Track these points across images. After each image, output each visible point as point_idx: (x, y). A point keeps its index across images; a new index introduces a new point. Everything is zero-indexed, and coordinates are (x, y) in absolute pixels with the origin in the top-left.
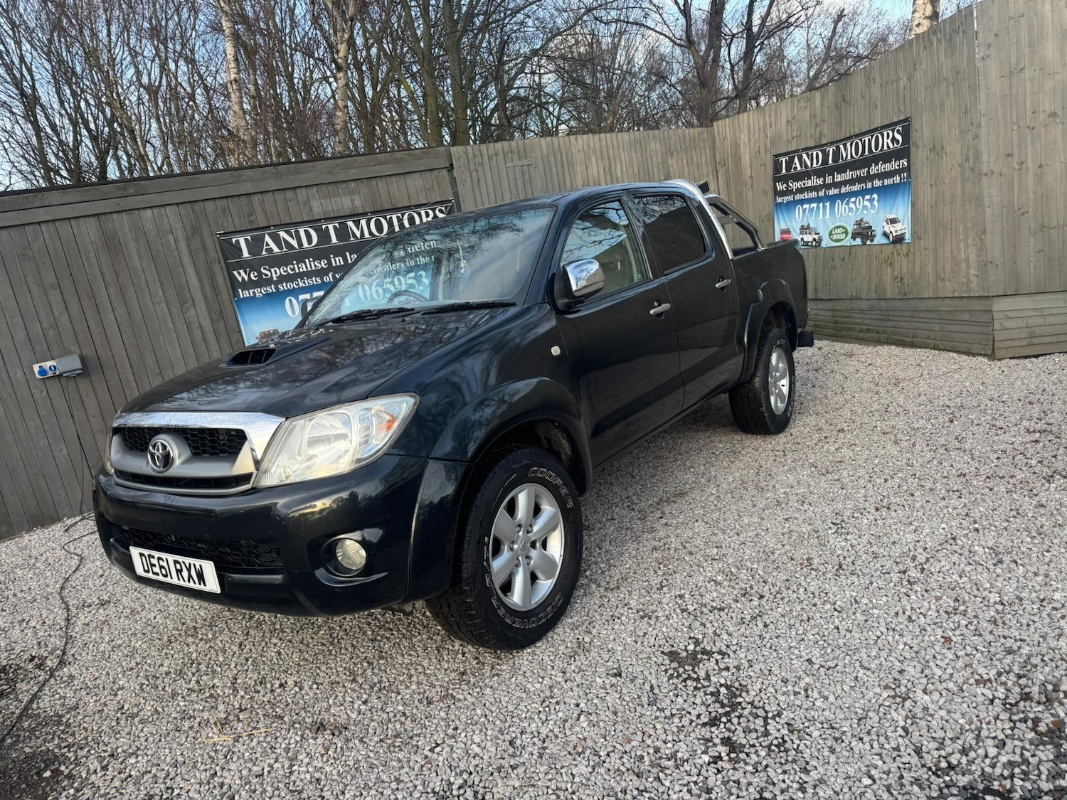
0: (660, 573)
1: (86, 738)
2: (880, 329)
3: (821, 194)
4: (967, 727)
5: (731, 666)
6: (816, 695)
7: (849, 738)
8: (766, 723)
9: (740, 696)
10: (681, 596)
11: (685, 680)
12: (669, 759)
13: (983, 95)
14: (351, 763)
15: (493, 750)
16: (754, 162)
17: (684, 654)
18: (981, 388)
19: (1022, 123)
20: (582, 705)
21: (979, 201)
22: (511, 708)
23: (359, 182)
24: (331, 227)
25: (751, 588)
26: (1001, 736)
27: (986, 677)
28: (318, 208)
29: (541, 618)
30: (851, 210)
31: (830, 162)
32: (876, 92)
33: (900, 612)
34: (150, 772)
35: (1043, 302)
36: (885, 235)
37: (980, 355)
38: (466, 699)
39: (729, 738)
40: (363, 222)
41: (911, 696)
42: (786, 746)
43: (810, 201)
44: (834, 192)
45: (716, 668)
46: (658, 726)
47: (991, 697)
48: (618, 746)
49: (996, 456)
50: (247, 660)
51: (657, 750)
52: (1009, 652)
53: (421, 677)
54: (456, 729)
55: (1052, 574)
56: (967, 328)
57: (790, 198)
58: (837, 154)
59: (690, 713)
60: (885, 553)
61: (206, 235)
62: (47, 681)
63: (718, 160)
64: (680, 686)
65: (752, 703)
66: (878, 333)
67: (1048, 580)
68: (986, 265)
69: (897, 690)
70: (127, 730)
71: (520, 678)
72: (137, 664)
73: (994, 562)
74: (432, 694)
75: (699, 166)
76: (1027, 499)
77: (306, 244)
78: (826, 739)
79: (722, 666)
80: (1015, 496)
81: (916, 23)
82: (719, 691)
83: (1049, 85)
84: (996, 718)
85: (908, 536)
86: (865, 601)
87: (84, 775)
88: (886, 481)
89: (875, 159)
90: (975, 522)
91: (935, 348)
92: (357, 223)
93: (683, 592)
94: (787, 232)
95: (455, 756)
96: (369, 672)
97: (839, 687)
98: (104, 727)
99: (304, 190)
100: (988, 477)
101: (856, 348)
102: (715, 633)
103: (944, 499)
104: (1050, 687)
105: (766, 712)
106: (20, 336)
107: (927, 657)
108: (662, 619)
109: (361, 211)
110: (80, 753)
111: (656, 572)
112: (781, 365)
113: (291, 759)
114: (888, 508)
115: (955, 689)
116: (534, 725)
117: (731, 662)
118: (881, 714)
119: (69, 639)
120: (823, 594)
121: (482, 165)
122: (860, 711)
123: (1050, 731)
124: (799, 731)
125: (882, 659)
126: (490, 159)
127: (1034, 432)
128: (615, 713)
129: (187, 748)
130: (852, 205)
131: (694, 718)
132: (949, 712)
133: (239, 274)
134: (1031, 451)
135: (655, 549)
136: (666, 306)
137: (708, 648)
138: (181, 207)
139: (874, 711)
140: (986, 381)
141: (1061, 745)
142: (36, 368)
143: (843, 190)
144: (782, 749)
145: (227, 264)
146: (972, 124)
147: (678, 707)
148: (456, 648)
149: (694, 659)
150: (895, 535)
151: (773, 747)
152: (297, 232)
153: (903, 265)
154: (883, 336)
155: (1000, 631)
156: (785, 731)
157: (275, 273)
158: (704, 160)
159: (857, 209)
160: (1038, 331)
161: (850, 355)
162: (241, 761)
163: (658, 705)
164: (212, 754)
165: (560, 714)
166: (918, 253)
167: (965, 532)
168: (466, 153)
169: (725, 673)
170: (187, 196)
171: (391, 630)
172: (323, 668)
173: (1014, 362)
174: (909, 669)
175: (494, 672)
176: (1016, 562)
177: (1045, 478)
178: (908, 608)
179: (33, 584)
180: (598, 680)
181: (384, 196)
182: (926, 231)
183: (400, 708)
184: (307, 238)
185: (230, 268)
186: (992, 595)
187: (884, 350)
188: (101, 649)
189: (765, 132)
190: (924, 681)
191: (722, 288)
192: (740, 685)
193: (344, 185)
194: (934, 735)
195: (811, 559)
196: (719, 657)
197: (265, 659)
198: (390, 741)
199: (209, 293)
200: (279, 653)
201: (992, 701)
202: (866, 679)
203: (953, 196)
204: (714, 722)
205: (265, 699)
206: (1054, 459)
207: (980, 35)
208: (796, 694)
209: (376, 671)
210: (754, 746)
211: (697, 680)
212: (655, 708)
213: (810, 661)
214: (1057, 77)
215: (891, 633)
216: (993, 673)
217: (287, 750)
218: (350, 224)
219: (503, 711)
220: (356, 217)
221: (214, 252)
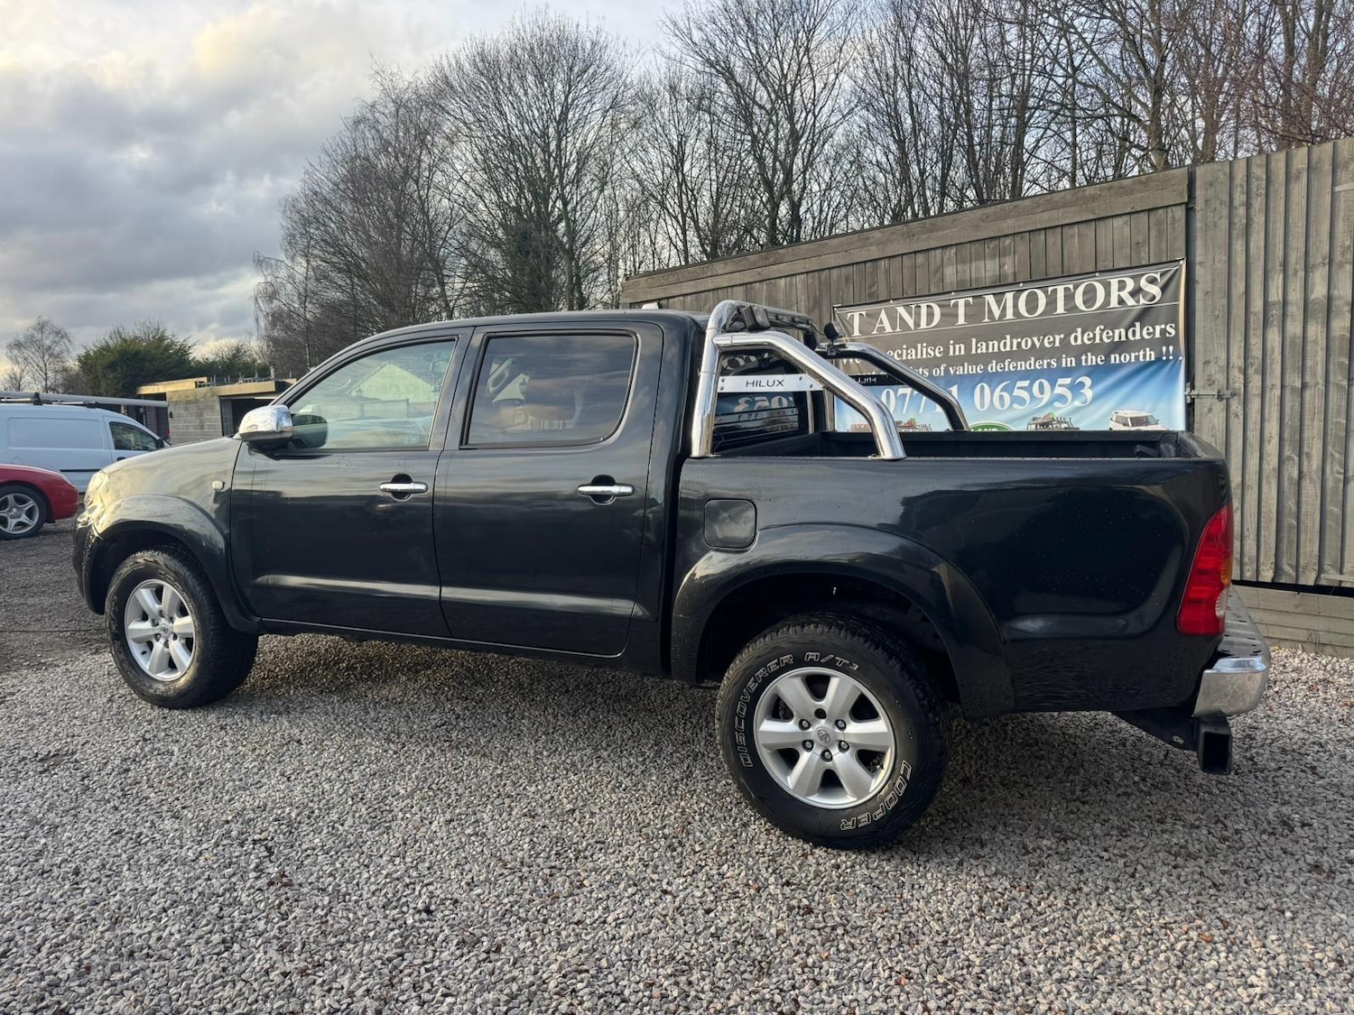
23: (1018, 238)
24: (961, 302)
28: (951, 276)
40: (1010, 296)
61: (825, 308)
77: (923, 325)
92: (999, 297)
99: (938, 252)
109: (1010, 280)
121: (1266, 193)
126: (1291, 179)
138: (810, 275)
152: (918, 307)
168: (1229, 174)
181: (1053, 257)
184: (928, 317)
191: (600, 498)
193: (996, 242)
218: (990, 299)
220: (1000, 288)
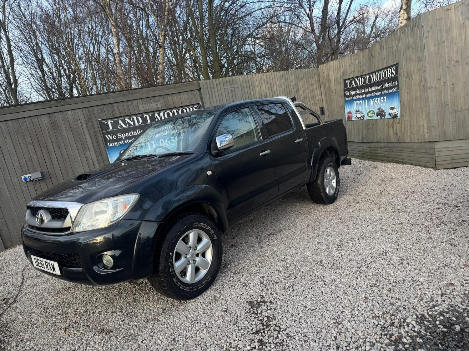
0: (258, 266)
1: (14, 333)
2: (389, 156)
3: (364, 96)
4: (362, 337)
5: (273, 308)
6: (303, 321)
7: (310, 340)
8: (279, 333)
9: (272, 321)
10: (263, 277)
11: (251, 314)
12: (234, 348)
13: (427, 54)
14: (109, 346)
15: (166, 342)
16: (336, 82)
17: (256, 302)
18: (426, 183)
19: (444, 66)
20: (207, 324)
21: (427, 100)
22: (178, 325)
23: (160, 97)
24: (148, 116)
25: (293, 274)
26: (374, 341)
27: (377, 315)
28: (142, 108)
29: (199, 286)
30: (376, 103)
31: (367, 82)
32: (384, 52)
33: (351, 286)
34: (33, 348)
35: (457, 144)
36: (390, 114)
37: (430, 167)
38: (162, 320)
39: (262, 340)
40: (162, 114)
41: (343, 323)
42: (284, 343)
43: (359, 99)
44: (369, 95)
45: (266, 309)
46: (234, 334)
47: (377, 324)
48: (216, 342)
49: (419, 215)
50: (84, 302)
51: (230, 344)
52: (392, 304)
53: (148, 311)
54: (155, 333)
55: (423, 270)
56: (425, 156)
57: (351, 98)
58: (369, 79)
59: (249, 328)
60: (355, 259)
61: (94, 121)
62: (7, 309)
63: (321, 82)
64: (249, 316)
65: (275, 325)
66: (388, 157)
67: (419, 272)
68: (431, 128)
69: (338, 320)
70: (30, 330)
71: (186, 312)
72: (43, 302)
73: (399, 263)
74: (150, 318)
75: (312, 85)
76: (425, 235)
77: (137, 124)
78: (301, 341)
79: (269, 308)
80: (420, 233)
81: (400, 22)
82: (264, 319)
83: (455, 49)
84: (376, 333)
85: (366, 251)
86: (338, 280)
87: (9, 349)
88: (368, 226)
89: (385, 81)
90: (398, 245)
91: (412, 164)
92: (159, 114)
93: (264, 275)
94: (350, 113)
95: (150, 344)
96: (128, 308)
97: (314, 318)
98: (22, 329)
99: (136, 101)
100: (412, 225)
101: (379, 164)
102: (271, 294)
103: (389, 234)
104: (402, 320)
105: (280, 328)
106: (17, 164)
107: (355, 306)
108: (251, 287)
109: (161, 109)
110: (11, 339)
111: (256, 266)
112: (332, 174)
113: (87, 344)
114: (363, 239)
115: (362, 320)
116: (185, 332)
117: (273, 306)
118: (327, 330)
119: (20, 292)
120: (322, 277)
121: (213, 88)
122: (319, 329)
123: (396, 340)
124: (291, 337)
125: (336, 306)
126: (217, 85)
127: (440, 204)
128: (219, 328)
129: (50, 338)
130: (376, 101)
131: (250, 330)
132: (356, 330)
133: (108, 137)
134: (435, 213)
135: (260, 256)
136: (267, 152)
137: (266, 300)
138: (83, 109)
139: (325, 329)
140: (429, 179)
141: (398, 346)
142: (23, 177)
143: (372, 95)
144: (281, 345)
145: (103, 133)
146: (423, 66)
147: (245, 325)
148: (166, 298)
149: (259, 304)
150: (361, 251)
151: (278, 344)
152: (133, 118)
153: (397, 127)
154: (390, 159)
155: (391, 295)
156: (285, 337)
157: (123, 136)
158: (314, 82)
159: (378, 103)
160: (455, 157)
161: (375, 167)
162: (68, 344)
163: (237, 324)
164: (59, 341)
165: (197, 328)
166: (403, 122)
167: (392, 250)
168: (206, 83)
169: (269, 311)
170: (86, 105)
171: (143, 290)
172: (111, 306)
173: (444, 170)
174: (346, 311)
175: (177, 309)
176: (408, 264)
177: (437, 225)
178: (355, 284)
179: (14, 268)
180: (217, 313)
181: (171, 102)
182: (406, 113)
183: (136, 323)
184: (137, 121)
185: (104, 134)
186: (393, 279)
187: (391, 165)
188: (31, 296)
189: (340, 70)
190: (350, 316)
191: (299, 143)
192: (274, 316)
193: (153, 98)
194: (347, 340)
195: (322, 261)
196: (268, 304)
197: (91, 301)
198: (127, 338)
199: (95, 144)
200: (97, 299)
201: (377, 326)
202: (326, 315)
203: (416, 98)
204: (257, 332)
205: (85, 319)
206: (444, 217)
207: (425, 28)
208: (295, 321)
209: (131, 307)
210: (270, 343)
211: (257, 314)
212: (235, 326)
213: (306, 307)
214: (459, 45)
215: (344, 295)
216: (381, 313)
217: (87, 341)
218: (156, 115)
219: (175, 326)
220: (158, 111)
221: (98, 129)
